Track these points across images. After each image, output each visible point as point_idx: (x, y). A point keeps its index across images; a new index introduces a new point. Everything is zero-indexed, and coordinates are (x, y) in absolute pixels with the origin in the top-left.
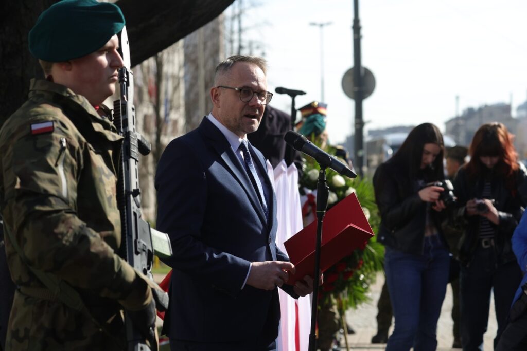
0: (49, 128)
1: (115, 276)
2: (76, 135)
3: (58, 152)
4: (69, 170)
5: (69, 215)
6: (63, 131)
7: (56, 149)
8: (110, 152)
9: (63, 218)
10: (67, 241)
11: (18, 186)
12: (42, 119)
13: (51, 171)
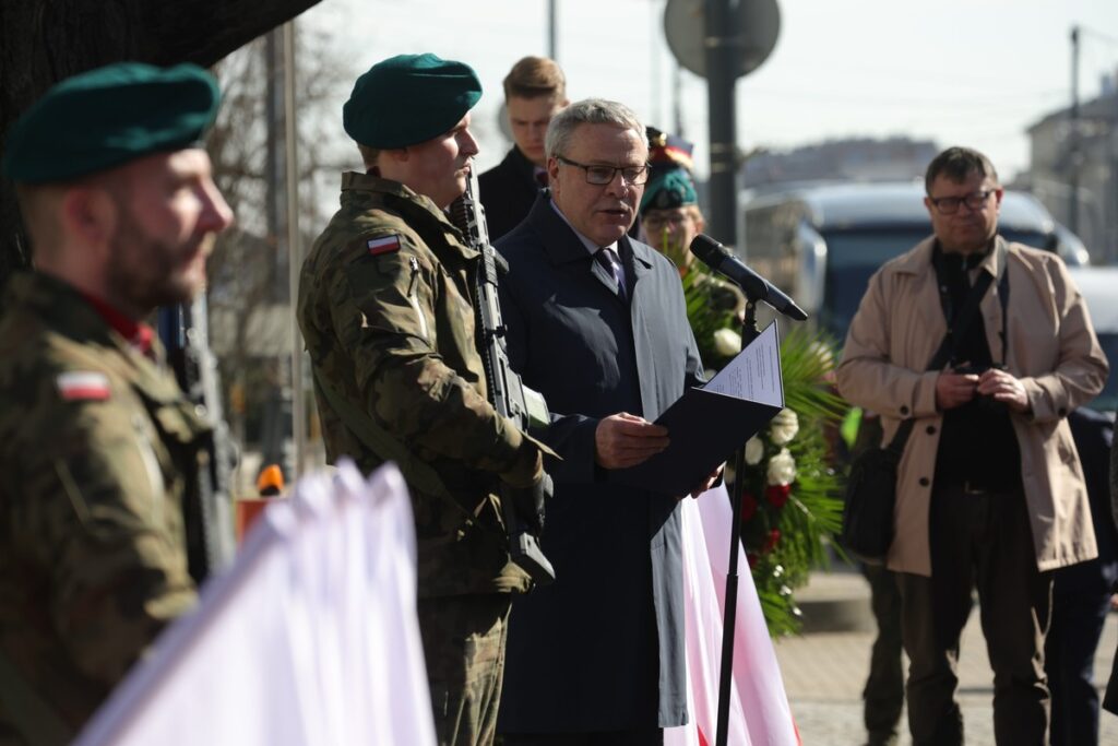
0: (394, 244)
1: (497, 440)
2: (426, 253)
3: (410, 278)
4: (425, 301)
5: (435, 360)
6: (412, 249)
7: (406, 274)
8: (463, 273)
9: (427, 363)
10: (434, 394)
11: (365, 325)
12: (381, 233)
13: (405, 303)
